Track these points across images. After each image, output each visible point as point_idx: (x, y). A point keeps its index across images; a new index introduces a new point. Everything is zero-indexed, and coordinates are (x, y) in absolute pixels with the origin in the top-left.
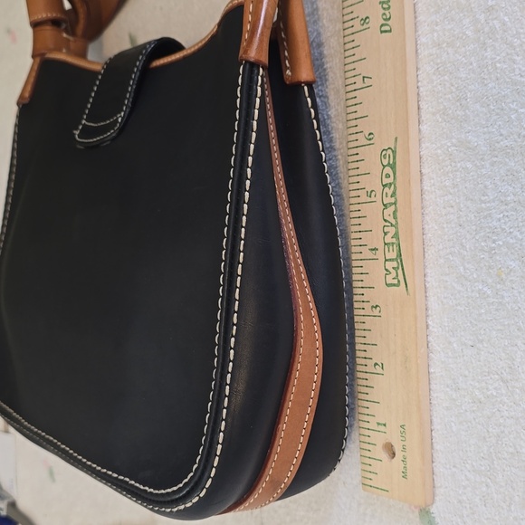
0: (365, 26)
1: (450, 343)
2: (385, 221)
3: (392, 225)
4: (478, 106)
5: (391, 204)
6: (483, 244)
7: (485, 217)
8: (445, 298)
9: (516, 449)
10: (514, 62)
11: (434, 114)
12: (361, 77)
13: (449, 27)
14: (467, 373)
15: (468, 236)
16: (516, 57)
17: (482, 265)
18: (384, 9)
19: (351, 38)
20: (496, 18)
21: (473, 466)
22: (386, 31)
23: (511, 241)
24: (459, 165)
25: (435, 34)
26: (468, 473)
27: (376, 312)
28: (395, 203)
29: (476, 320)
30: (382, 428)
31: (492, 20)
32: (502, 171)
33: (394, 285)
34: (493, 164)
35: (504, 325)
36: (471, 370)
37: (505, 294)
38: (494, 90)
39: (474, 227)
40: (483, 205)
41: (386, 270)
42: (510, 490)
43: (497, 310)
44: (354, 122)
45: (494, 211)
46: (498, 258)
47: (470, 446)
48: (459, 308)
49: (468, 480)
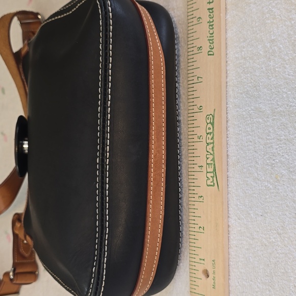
0: (200, 51)
1: (249, 214)
2: (208, 152)
3: (211, 154)
4: (265, 90)
5: (211, 143)
6: (268, 161)
7: (269, 147)
8: (247, 190)
9: (285, 270)
10: (285, 68)
11: (241, 94)
12: (197, 77)
13: (250, 49)
14: (258, 230)
15: (260, 157)
16: (286, 66)
17: (267, 172)
18: (210, 43)
19: (192, 57)
20: (275, 46)
21: (262, 280)
22: (211, 55)
23: (283, 160)
24: (255, 120)
25: (243, 53)
26: (258, 284)
27: (201, 199)
28: (213, 143)
29: (263, 201)
30: (202, 262)
31: (274, 46)
32: (278, 124)
33: (211, 186)
34: (273, 120)
35: (279, 204)
36: (261, 228)
37: (280, 188)
38: (274, 82)
39: (263, 153)
40: (268, 141)
41: (207, 177)
42: (282, 292)
43: (275, 196)
44: (192, 100)
45: (274, 144)
46: (276, 168)
47: (260, 269)
48: (254, 195)
49: (258, 288)
